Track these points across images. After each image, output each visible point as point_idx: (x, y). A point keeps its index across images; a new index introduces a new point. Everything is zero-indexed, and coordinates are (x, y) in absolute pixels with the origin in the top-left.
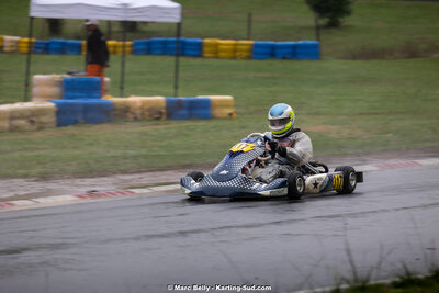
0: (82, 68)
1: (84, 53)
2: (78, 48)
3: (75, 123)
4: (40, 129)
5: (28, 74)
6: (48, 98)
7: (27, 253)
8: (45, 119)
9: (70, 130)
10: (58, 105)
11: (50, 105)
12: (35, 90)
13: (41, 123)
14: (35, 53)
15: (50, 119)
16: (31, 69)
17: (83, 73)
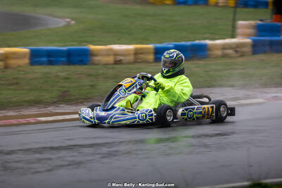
0: (269, 17)
1: (271, 7)
2: (266, 5)
3: (265, 52)
4: (242, 55)
5: (234, 20)
6: (248, 36)
7: (234, 136)
8: (245, 49)
9: (261, 57)
10: (254, 41)
11: (248, 41)
13: (242, 52)
14: (239, 7)
15: (248, 49)
16: (237, 17)
17: (269, 21)
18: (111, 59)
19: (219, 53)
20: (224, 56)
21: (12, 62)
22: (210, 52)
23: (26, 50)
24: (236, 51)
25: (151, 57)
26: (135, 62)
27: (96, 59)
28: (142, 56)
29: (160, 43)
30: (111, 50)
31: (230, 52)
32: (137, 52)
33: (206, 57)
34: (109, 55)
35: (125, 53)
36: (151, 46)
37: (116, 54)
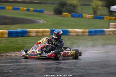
4: (115, 35)
12: (110, 26)
18: (75, 34)
19: (108, 33)
20: (110, 34)
21: (45, 34)
22: (105, 33)
23: (49, 30)
24: (113, 33)
25: (87, 34)
26: (82, 35)
27: (71, 34)
28: (84, 33)
29: (89, 29)
30: (75, 31)
31: (111, 33)
32: (83, 32)
33: (104, 35)
34: (74, 33)
35: (79, 32)
36: (87, 30)
37: (77, 32)
